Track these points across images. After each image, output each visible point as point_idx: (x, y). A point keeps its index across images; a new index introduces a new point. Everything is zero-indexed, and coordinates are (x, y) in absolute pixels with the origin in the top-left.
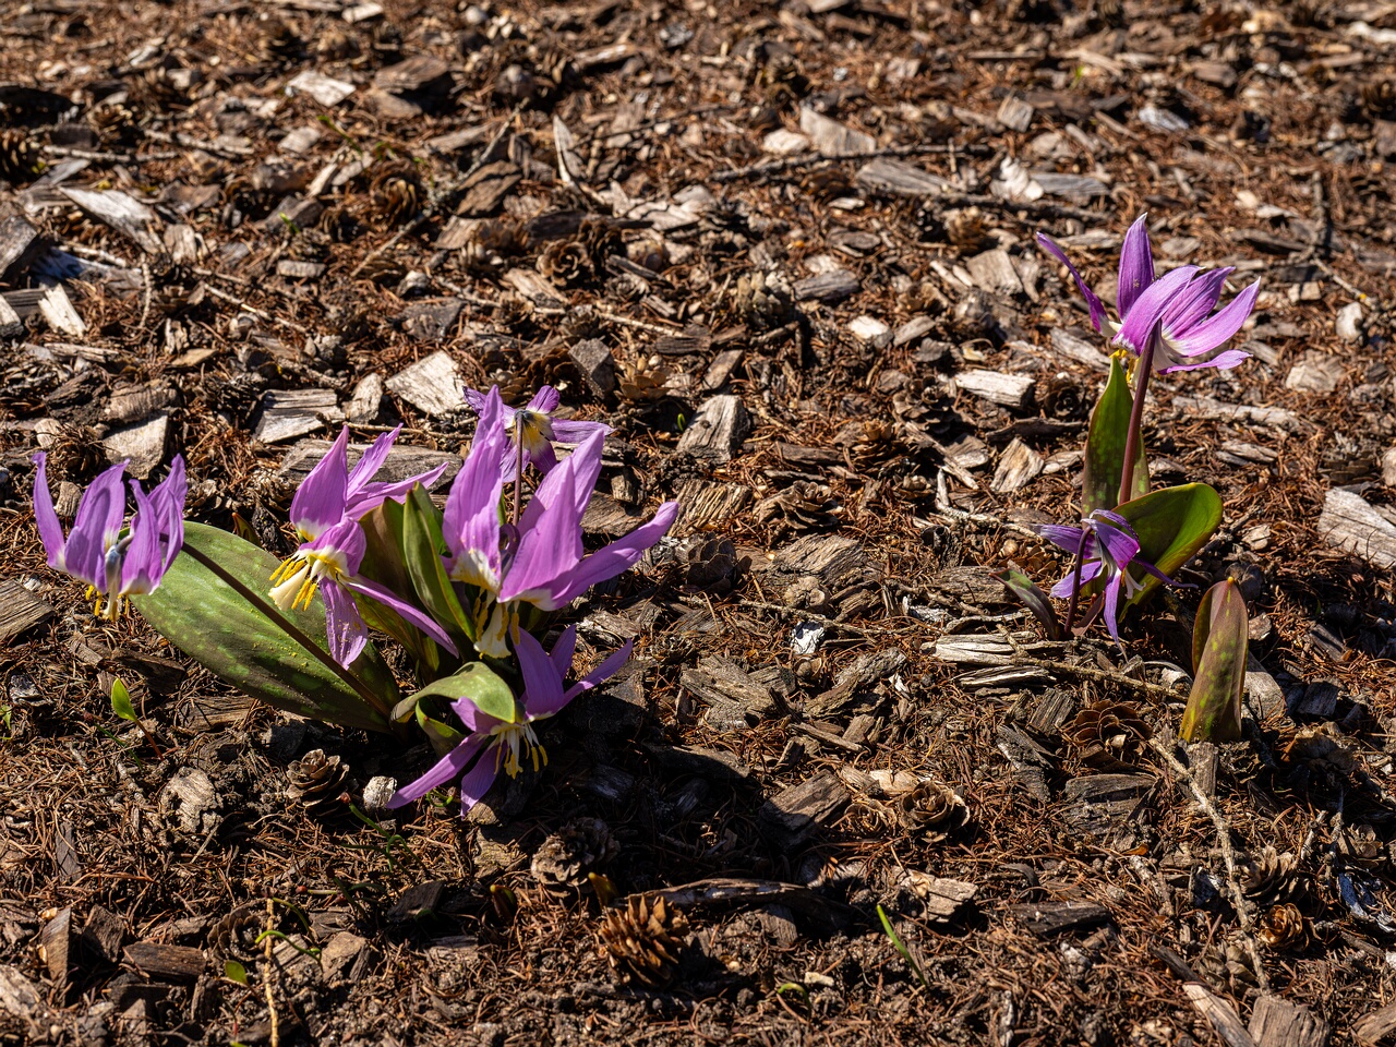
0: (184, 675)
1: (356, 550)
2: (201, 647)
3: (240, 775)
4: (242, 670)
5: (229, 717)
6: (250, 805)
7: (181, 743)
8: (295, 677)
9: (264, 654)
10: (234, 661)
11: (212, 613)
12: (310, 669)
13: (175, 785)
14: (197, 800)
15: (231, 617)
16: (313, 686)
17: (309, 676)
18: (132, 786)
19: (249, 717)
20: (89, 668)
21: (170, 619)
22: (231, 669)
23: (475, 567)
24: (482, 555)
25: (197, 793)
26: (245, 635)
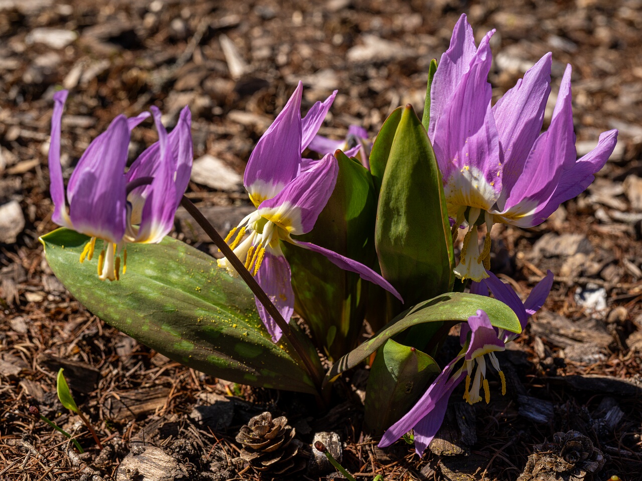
0: (99, 377)
1: (314, 202)
2: (145, 328)
3: (189, 447)
4: (187, 346)
5: (149, 406)
6: (204, 474)
7: (112, 432)
8: (239, 348)
9: (209, 327)
10: (179, 338)
11: (153, 295)
12: (251, 337)
13: (130, 464)
14: (160, 473)
15: (172, 296)
16: (253, 354)
17: (251, 345)
18: (88, 470)
19: (169, 404)
21: (112, 305)
22: (177, 346)
23: (468, 184)
24: (476, 172)
25: (158, 467)
26: (188, 312)
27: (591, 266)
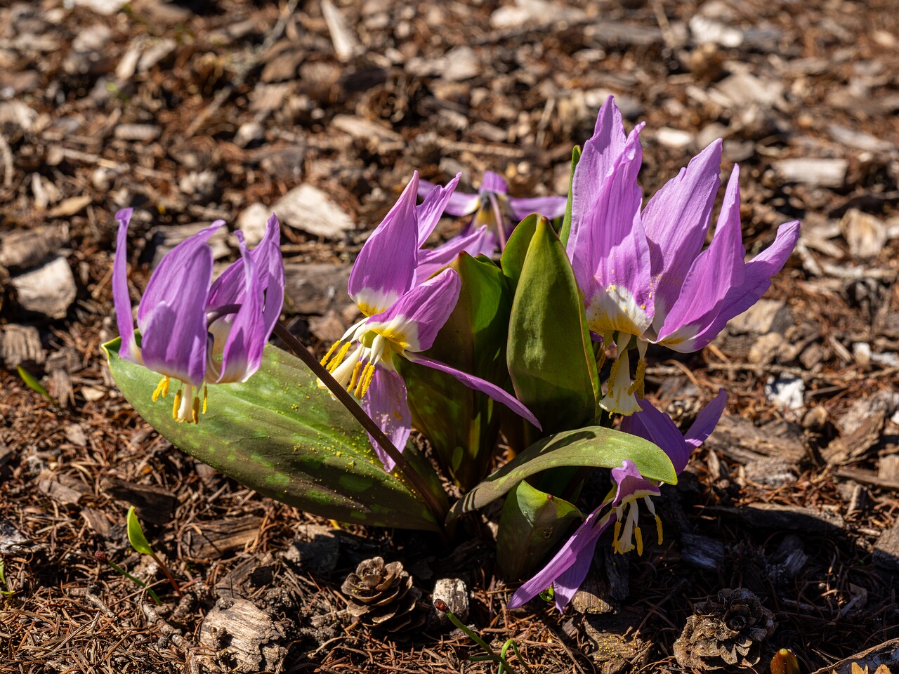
0: (176, 503)
1: (433, 316)
2: (231, 458)
3: (286, 598)
4: (282, 479)
5: (237, 540)
6: (304, 630)
7: (194, 576)
8: (344, 481)
9: (308, 457)
10: (272, 470)
11: (240, 418)
12: (358, 468)
13: (215, 620)
14: (252, 633)
15: (263, 420)
16: (361, 487)
17: (358, 477)
18: (166, 628)
19: (261, 538)
20: (71, 506)
21: (191, 431)
22: (269, 480)
23: (615, 306)
24: (623, 292)
25: (250, 625)
26: (282, 438)
27: (786, 350)
